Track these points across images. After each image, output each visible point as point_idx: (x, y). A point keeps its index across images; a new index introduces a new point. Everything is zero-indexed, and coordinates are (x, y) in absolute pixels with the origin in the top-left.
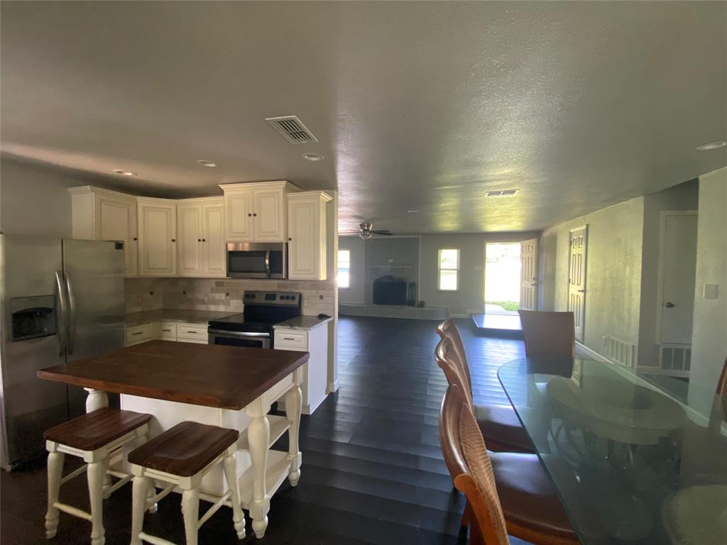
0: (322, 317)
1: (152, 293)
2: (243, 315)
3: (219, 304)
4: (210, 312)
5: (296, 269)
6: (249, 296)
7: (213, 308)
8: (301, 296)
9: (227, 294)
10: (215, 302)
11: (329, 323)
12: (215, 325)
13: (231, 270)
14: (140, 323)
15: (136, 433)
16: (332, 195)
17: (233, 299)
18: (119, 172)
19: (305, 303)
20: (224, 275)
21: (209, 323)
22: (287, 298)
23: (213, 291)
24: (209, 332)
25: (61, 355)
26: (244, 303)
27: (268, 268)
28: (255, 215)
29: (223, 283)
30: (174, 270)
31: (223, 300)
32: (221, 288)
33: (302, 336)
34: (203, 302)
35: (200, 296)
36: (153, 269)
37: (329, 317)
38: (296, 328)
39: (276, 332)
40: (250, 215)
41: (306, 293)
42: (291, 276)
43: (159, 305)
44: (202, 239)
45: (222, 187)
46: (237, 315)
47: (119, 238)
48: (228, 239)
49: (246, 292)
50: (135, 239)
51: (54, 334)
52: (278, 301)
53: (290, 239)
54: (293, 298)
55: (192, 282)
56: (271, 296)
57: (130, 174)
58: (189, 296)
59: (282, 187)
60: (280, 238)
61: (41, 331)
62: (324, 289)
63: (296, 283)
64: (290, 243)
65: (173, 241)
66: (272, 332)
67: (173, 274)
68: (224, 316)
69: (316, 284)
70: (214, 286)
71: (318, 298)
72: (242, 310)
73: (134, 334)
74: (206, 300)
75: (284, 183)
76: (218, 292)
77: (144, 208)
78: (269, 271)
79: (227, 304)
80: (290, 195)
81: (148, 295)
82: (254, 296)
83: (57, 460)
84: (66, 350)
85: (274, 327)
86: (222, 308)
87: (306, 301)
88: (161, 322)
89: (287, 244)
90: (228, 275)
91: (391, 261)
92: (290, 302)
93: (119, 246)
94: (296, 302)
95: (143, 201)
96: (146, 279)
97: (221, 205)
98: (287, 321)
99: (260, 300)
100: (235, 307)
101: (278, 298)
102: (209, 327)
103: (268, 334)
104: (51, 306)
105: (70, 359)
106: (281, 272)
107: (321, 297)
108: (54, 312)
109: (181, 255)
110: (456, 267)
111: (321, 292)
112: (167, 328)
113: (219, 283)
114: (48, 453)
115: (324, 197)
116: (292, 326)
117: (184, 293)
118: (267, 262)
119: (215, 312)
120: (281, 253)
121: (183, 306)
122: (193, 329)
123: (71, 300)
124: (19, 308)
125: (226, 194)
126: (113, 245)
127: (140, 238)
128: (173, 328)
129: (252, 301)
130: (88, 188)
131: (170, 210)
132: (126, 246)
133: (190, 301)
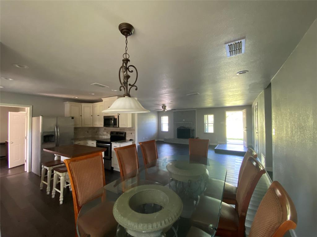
0: (131, 140)
1: (88, 132)
6: (112, 133)
8: (125, 133)
9: (107, 132)
10: (104, 135)
12: (98, 142)
19: (127, 135)
20: (103, 126)
23: (104, 131)
24: (96, 144)
26: (110, 135)
29: (106, 129)
30: (92, 125)
31: (105, 134)
33: (118, 146)
34: (101, 135)
35: (100, 133)
37: (133, 140)
38: (117, 143)
39: (113, 144)
40: (109, 107)
41: (127, 132)
42: (120, 126)
43: (90, 136)
44: (98, 115)
45: (102, 99)
47: (72, 116)
48: (104, 115)
49: (111, 131)
51: (54, 142)
52: (119, 135)
54: (123, 134)
56: (117, 133)
57: (77, 98)
58: (98, 133)
60: (116, 114)
61: (51, 141)
63: (124, 129)
64: (120, 115)
65: (92, 116)
66: (111, 144)
67: (91, 126)
68: (103, 139)
69: (129, 129)
71: (130, 134)
72: (110, 138)
75: (117, 97)
77: (84, 106)
78: (113, 125)
79: (107, 135)
81: (86, 133)
83: (44, 170)
85: (112, 142)
86: (106, 137)
88: (86, 140)
90: (104, 126)
91: (184, 120)
92: (121, 135)
93: (73, 118)
95: (83, 104)
97: (102, 104)
99: (115, 134)
102: (96, 142)
103: (110, 145)
104: (53, 134)
106: (116, 125)
107: (131, 134)
108: (54, 136)
109: (93, 121)
110: (213, 123)
111: (131, 132)
112: (87, 142)
113: (104, 129)
114: (42, 168)
118: (113, 122)
120: (116, 119)
121: (96, 136)
122: (93, 143)
123: (59, 134)
124: (45, 134)
125: (103, 101)
126: (71, 118)
127: (82, 115)
128: (89, 143)
129: (112, 135)
130: (68, 102)
131: (91, 106)
132: (75, 118)
133: (98, 135)
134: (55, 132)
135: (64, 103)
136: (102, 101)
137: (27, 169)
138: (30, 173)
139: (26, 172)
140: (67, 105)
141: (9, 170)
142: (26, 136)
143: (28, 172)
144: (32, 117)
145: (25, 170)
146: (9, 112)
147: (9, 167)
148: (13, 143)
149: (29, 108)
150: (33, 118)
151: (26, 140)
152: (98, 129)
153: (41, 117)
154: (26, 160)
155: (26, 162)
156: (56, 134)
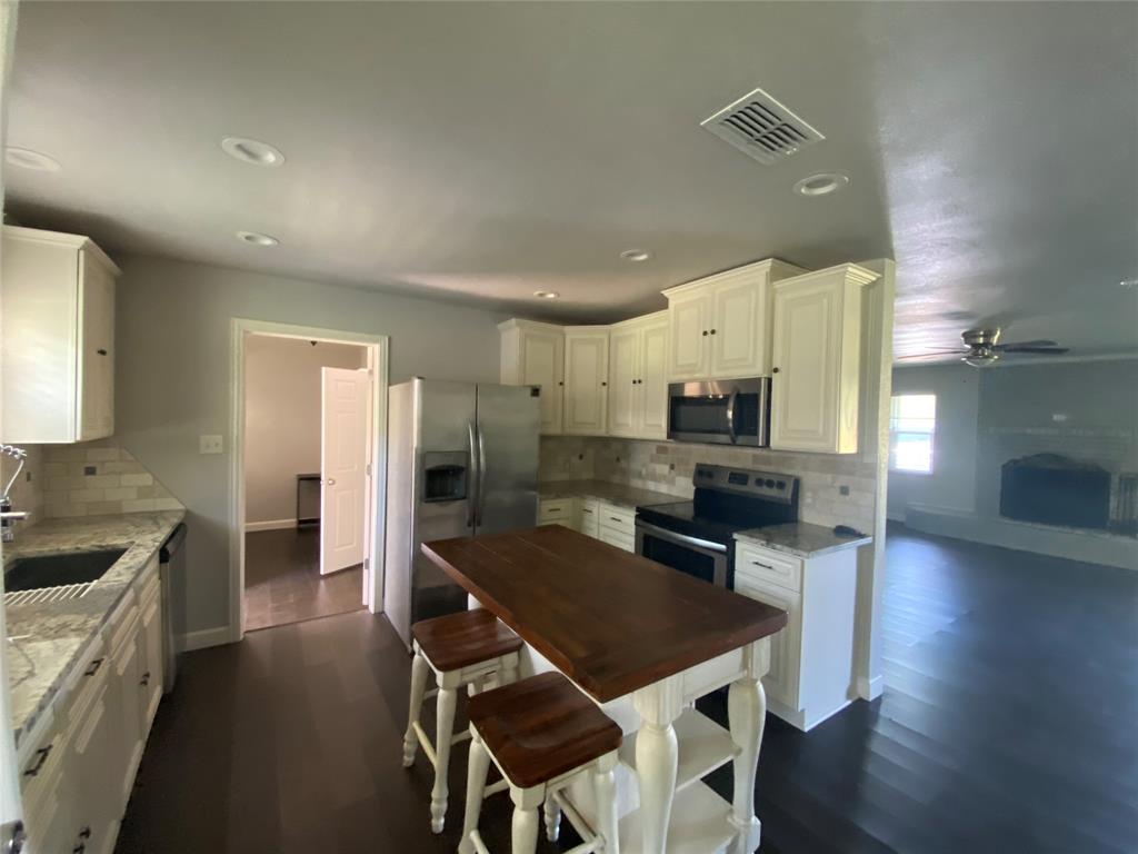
0: (844, 533)
1: (581, 457)
2: (692, 504)
3: (659, 482)
4: (648, 491)
5: (786, 429)
6: (703, 472)
7: (652, 486)
8: (797, 483)
9: (672, 467)
10: (655, 478)
11: (860, 549)
12: (645, 516)
13: (674, 428)
14: (558, 497)
15: (501, 663)
16: (880, 270)
17: (680, 475)
18: (541, 295)
19: (807, 499)
20: (663, 435)
21: (638, 509)
22: (770, 484)
23: (653, 459)
24: (637, 525)
25: (469, 525)
26: (695, 484)
27: (731, 425)
28: (713, 332)
29: (666, 449)
30: (604, 426)
31: (665, 477)
32: (663, 456)
33: (790, 566)
34: (640, 476)
35: (636, 465)
36: (580, 423)
37: (861, 536)
38: (778, 546)
39: (739, 546)
40: (705, 333)
41: (810, 479)
42: (776, 441)
43: (587, 475)
44: (637, 380)
45: (666, 293)
46: (685, 502)
47: (535, 382)
48: (672, 377)
49: (698, 465)
50: (561, 384)
51: (464, 498)
52: (751, 488)
53: (776, 370)
54: (781, 485)
55: (627, 443)
56: (739, 477)
57: (551, 296)
58: (623, 463)
59: (764, 272)
60: (756, 370)
61: (452, 493)
62: (851, 473)
63: (787, 456)
64: (775, 377)
65: (604, 384)
66: (731, 545)
67: (602, 432)
68: (663, 501)
69: (832, 462)
70: (654, 452)
71: (837, 492)
72: (691, 496)
73: (551, 510)
74: (644, 472)
75: (768, 263)
76: (659, 462)
77: (572, 341)
78: (732, 432)
79: (671, 482)
80: (779, 284)
81: (575, 460)
82: (710, 475)
84: (475, 520)
85: (735, 536)
86: (663, 488)
87: (809, 494)
88: (584, 498)
89: (770, 381)
90: (669, 436)
91: (1060, 417)
92: (773, 492)
93: (536, 392)
94: (787, 494)
95: (573, 332)
96: (573, 438)
97: (663, 324)
98: (766, 529)
99: (723, 483)
100: (677, 489)
101: (751, 481)
102: (637, 516)
103: (723, 547)
104: (462, 464)
105: (478, 529)
106: (755, 433)
107: (844, 491)
108: (465, 472)
109: (611, 404)
111: (843, 480)
112: (587, 507)
113: (662, 449)
115: (857, 275)
116: (769, 541)
117: (618, 459)
118: (730, 414)
119: (655, 493)
120: (756, 397)
121: (616, 479)
122: (618, 516)
123: (482, 460)
124: (432, 464)
125: (672, 304)
126: (529, 392)
127: (566, 383)
128: (595, 510)
129: (706, 482)
130: (513, 321)
131: (601, 340)
132: (545, 391)
133: (624, 472)
134: (468, 454)
135: (501, 326)
136: (662, 304)
137: (369, 598)
138: (380, 615)
139: (367, 607)
140: (512, 334)
141: (322, 583)
142: (368, 462)
143: (372, 610)
144: (389, 385)
145: (365, 603)
146: (324, 369)
147: (322, 572)
148: (334, 483)
149: (377, 347)
150: (391, 388)
151: (368, 478)
152: (626, 445)
153: (416, 382)
154: (368, 561)
155: (367, 567)
156: (473, 460)
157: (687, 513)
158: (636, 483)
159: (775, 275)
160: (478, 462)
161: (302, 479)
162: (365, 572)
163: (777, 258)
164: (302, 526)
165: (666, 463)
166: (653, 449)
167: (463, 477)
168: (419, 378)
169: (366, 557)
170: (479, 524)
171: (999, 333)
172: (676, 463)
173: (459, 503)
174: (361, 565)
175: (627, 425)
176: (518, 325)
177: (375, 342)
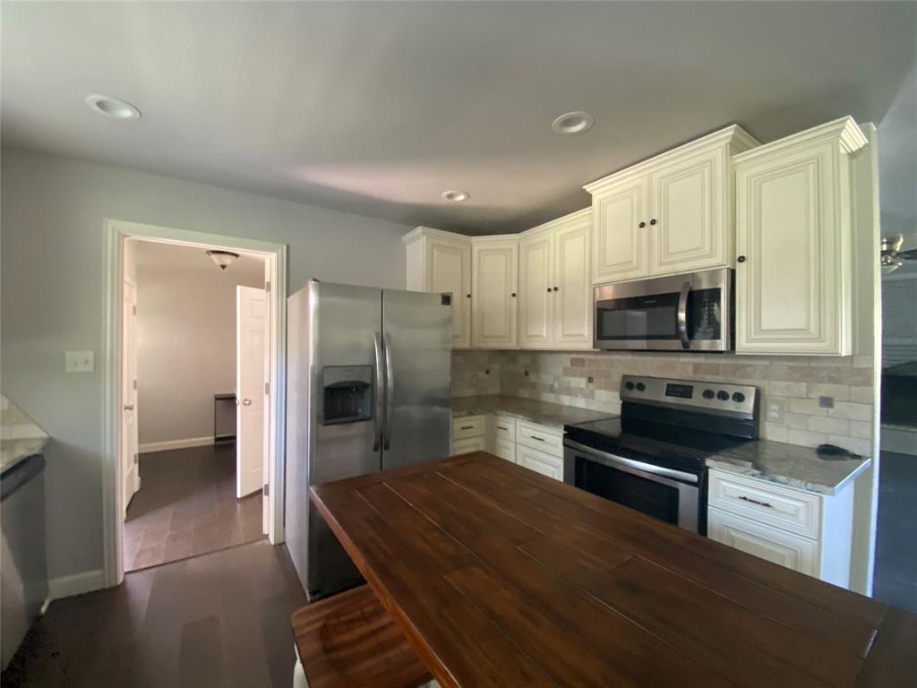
1: (487, 372)
2: (619, 420)
3: (576, 396)
4: (560, 407)
5: (758, 329)
6: (629, 384)
7: (566, 400)
8: (758, 394)
9: (590, 380)
10: (570, 391)
12: (575, 435)
14: (471, 414)
17: (600, 388)
18: (450, 196)
20: (587, 344)
21: (566, 428)
22: (724, 396)
23: (566, 372)
24: (564, 445)
25: (376, 449)
26: (621, 397)
27: (683, 328)
28: (653, 222)
29: (582, 361)
30: (514, 340)
31: (581, 389)
32: (578, 369)
33: (801, 505)
34: (552, 390)
35: (547, 378)
36: (489, 337)
37: (858, 457)
38: (779, 478)
39: (713, 475)
40: (642, 225)
41: (779, 391)
42: (742, 344)
43: (495, 389)
44: (552, 288)
45: (588, 188)
46: (610, 418)
47: (446, 290)
48: (597, 280)
49: (625, 377)
50: (469, 296)
51: (367, 419)
52: (697, 401)
53: (742, 259)
54: (740, 397)
55: (536, 356)
56: (683, 390)
57: (461, 198)
59: (723, 143)
60: (714, 260)
61: (355, 414)
62: (836, 381)
64: (741, 270)
65: (514, 295)
66: (704, 474)
67: (512, 346)
70: (568, 364)
71: (815, 403)
73: (463, 428)
74: (556, 386)
75: (729, 132)
76: (574, 375)
77: (480, 251)
78: (686, 336)
80: (740, 158)
81: (482, 375)
82: (641, 387)
84: (382, 444)
85: (709, 462)
86: (580, 403)
88: (496, 414)
89: (733, 273)
90: (595, 346)
92: (727, 406)
93: (446, 299)
94: (747, 407)
95: (479, 243)
96: (481, 351)
97: (585, 223)
99: (659, 397)
100: (604, 404)
101: (697, 394)
102: (565, 435)
103: (694, 478)
104: (368, 380)
105: (386, 454)
106: (717, 336)
107: (827, 402)
108: (370, 387)
109: (522, 316)
111: (825, 389)
112: (501, 424)
113: (578, 359)
117: (526, 373)
118: (682, 316)
119: (570, 407)
120: (715, 294)
121: (524, 393)
122: (540, 435)
123: (389, 375)
124: (330, 380)
125: (595, 201)
126: (439, 300)
127: (474, 295)
128: (511, 427)
129: (635, 394)
130: (419, 230)
131: (511, 250)
132: (456, 299)
133: (533, 386)
134: (373, 367)
135: (405, 236)
136: (585, 201)
137: (269, 526)
138: (281, 546)
139: (267, 536)
140: (418, 245)
142: (266, 381)
143: (272, 540)
144: (288, 296)
145: (265, 532)
146: (239, 288)
149: (273, 256)
150: (289, 298)
151: (266, 397)
152: (534, 358)
153: (311, 284)
154: (267, 486)
155: (267, 494)
156: (379, 375)
157: (614, 429)
158: (548, 397)
159: (736, 147)
160: (385, 376)
161: (218, 398)
162: (265, 498)
163: (741, 126)
164: (218, 443)
165: (581, 375)
166: (566, 360)
167: (368, 393)
168: (315, 280)
169: (265, 482)
170: (387, 448)
171: (902, 240)
172: (594, 376)
173: (362, 424)
174: (259, 492)
175: (542, 336)
176: (424, 234)
177: (271, 250)
